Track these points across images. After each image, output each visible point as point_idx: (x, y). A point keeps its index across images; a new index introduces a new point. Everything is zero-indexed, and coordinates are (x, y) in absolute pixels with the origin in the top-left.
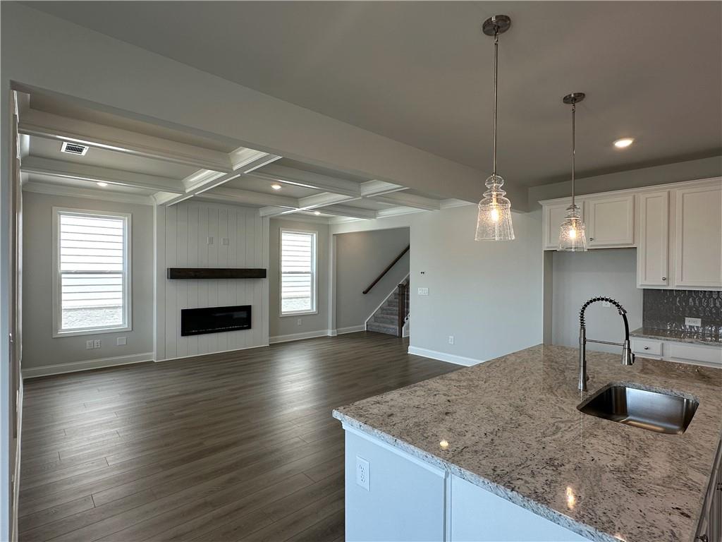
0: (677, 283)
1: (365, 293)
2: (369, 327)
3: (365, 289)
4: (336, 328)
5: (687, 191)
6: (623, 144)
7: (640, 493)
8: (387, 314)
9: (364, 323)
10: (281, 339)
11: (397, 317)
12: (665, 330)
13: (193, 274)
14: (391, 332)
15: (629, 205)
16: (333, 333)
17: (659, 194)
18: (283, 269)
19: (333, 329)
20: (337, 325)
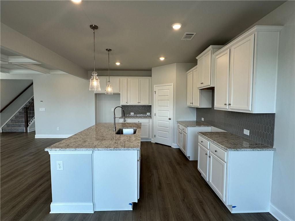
0: (129, 104)
2: (4, 130)
5: (131, 79)
6: (118, 64)
7: (132, 142)
8: (16, 122)
11: (24, 123)
12: (127, 116)
14: (20, 131)
15: (118, 81)
17: (125, 79)
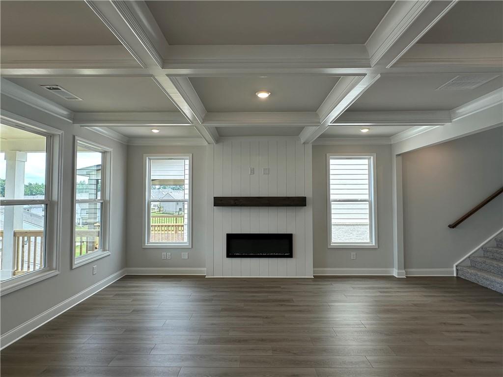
1: (453, 226)
2: (460, 273)
3: (452, 221)
4: (405, 268)
9: (453, 267)
10: (329, 271)
13: (232, 202)
16: (399, 274)
18: (332, 197)
19: (399, 269)
20: (406, 263)
